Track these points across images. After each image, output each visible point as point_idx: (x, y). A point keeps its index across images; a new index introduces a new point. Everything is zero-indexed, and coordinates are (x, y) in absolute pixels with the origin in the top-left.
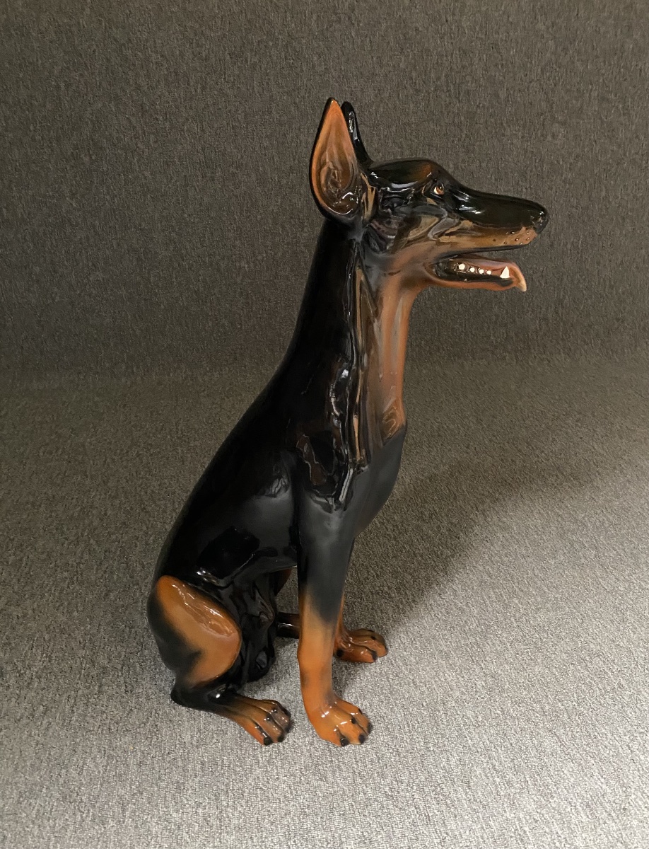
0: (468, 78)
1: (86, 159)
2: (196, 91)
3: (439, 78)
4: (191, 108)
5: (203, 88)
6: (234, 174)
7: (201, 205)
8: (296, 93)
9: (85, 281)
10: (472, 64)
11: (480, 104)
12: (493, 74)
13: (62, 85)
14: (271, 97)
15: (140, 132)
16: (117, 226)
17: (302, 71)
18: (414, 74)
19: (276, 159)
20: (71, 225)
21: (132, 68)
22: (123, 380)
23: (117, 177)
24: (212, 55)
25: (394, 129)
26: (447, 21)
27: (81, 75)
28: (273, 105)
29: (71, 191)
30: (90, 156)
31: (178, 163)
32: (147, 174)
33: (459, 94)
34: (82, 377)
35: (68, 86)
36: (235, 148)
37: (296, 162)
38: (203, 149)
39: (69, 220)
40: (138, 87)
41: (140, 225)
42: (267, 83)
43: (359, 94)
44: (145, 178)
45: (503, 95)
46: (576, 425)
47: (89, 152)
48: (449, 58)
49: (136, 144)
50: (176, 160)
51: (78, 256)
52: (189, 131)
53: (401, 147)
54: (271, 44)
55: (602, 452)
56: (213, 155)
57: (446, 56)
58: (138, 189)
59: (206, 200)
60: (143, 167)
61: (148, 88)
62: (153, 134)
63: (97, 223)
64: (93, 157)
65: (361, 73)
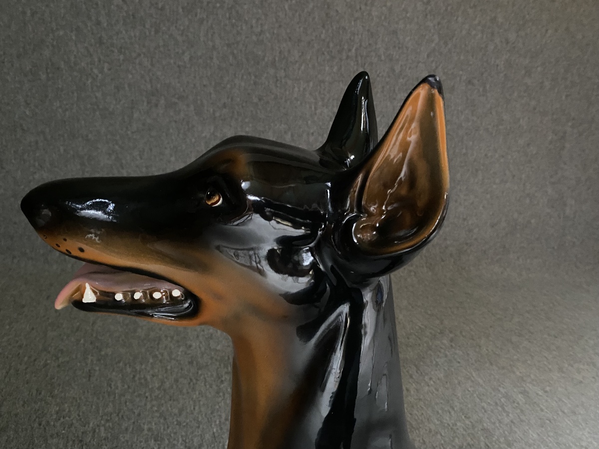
0: (373, 54)
1: (44, 77)
2: (150, 33)
3: (350, 50)
4: (144, 46)
5: (157, 32)
6: (175, 104)
7: (144, 124)
8: (236, 45)
9: (31, 178)
10: (376, 44)
11: (380, 73)
12: (392, 53)
13: (29, 13)
14: (214, 46)
15: (96, 60)
16: (66, 135)
17: (242, 29)
18: (331, 45)
19: (213, 96)
20: (23, 130)
21: (95, 6)
22: (55, 267)
23: (70, 94)
24: (167, 7)
25: (311, 84)
26: (360, 8)
27: (47, 6)
28: (215, 53)
29: (26, 101)
30: (48, 73)
31: (127, 88)
32: (99, 95)
33: (365, 64)
34: (15, 261)
35: (33, 14)
36: (179, 82)
37: (230, 100)
38: (151, 80)
39: (21, 125)
40: (98, 23)
41: (87, 136)
42: (212, 35)
43: (286, 54)
44: (96, 98)
45: (397, 69)
46: (451, 346)
47: (47, 70)
48: (360, 36)
49: (91, 69)
50: (126, 86)
51: (26, 156)
52: (140, 64)
53: (316, 99)
54: (218, 5)
55: (481, 382)
56: (159, 86)
57: (357, 35)
58: (89, 106)
59: (149, 121)
60: (95, 88)
61: (107, 25)
62: (108, 63)
63: (47, 130)
64: (50, 75)
65: (290, 38)
